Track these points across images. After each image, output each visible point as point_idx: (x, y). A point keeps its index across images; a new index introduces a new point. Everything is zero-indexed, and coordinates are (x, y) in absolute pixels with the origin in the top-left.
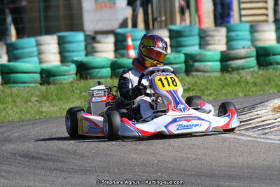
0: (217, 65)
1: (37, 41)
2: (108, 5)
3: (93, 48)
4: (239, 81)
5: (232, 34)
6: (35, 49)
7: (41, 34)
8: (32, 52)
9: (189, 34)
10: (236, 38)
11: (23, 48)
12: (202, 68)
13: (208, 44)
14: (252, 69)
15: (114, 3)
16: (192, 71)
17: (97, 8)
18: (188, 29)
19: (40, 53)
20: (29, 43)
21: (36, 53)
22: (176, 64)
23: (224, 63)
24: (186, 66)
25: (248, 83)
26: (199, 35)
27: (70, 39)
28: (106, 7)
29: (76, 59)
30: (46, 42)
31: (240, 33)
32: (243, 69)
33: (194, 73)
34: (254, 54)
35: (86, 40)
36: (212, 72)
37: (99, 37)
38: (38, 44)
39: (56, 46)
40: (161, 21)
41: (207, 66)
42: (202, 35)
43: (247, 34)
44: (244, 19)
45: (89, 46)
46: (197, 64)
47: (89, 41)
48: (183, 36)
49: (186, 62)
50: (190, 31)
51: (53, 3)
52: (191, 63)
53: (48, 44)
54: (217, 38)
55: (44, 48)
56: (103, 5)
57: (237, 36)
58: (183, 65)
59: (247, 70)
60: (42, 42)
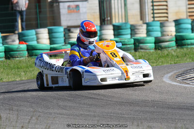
0: (153, 45)
1: (36, 32)
2: (75, 11)
3: (69, 36)
4: (167, 55)
5: (150, 28)
6: (35, 36)
7: (37, 28)
8: (33, 38)
9: (125, 28)
10: (152, 30)
11: (28, 36)
12: (144, 47)
13: (136, 34)
14: (173, 48)
15: (79, 10)
16: (138, 49)
17: (69, 12)
18: (124, 25)
19: (38, 39)
20: (32, 33)
21: (35, 39)
22: (129, 45)
23: (157, 44)
24: (135, 46)
25: (173, 56)
26: (130, 28)
27: (55, 31)
28: (74, 12)
29: (70, 41)
30: (42, 32)
31: (154, 27)
32: (169, 48)
33: (140, 50)
34: (174, 39)
35: (64, 31)
36: (150, 49)
37: (72, 30)
38: (37, 34)
39: (47, 34)
40: (108, 20)
41: (147, 46)
42: (132, 28)
43: (158, 28)
44: (156, 19)
45: (67, 35)
46: (141, 45)
47: (67, 32)
48: (121, 29)
49: (134, 44)
50: (125, 26)
51: (42, 10)
52: (137, 44)
53: (42, 33)
54: (141, 30)
55: (40, 36)
56: (72, 10)
57: (153, 29)
58: (133, 45)
59: (170, 49)
60: (39, 32)
